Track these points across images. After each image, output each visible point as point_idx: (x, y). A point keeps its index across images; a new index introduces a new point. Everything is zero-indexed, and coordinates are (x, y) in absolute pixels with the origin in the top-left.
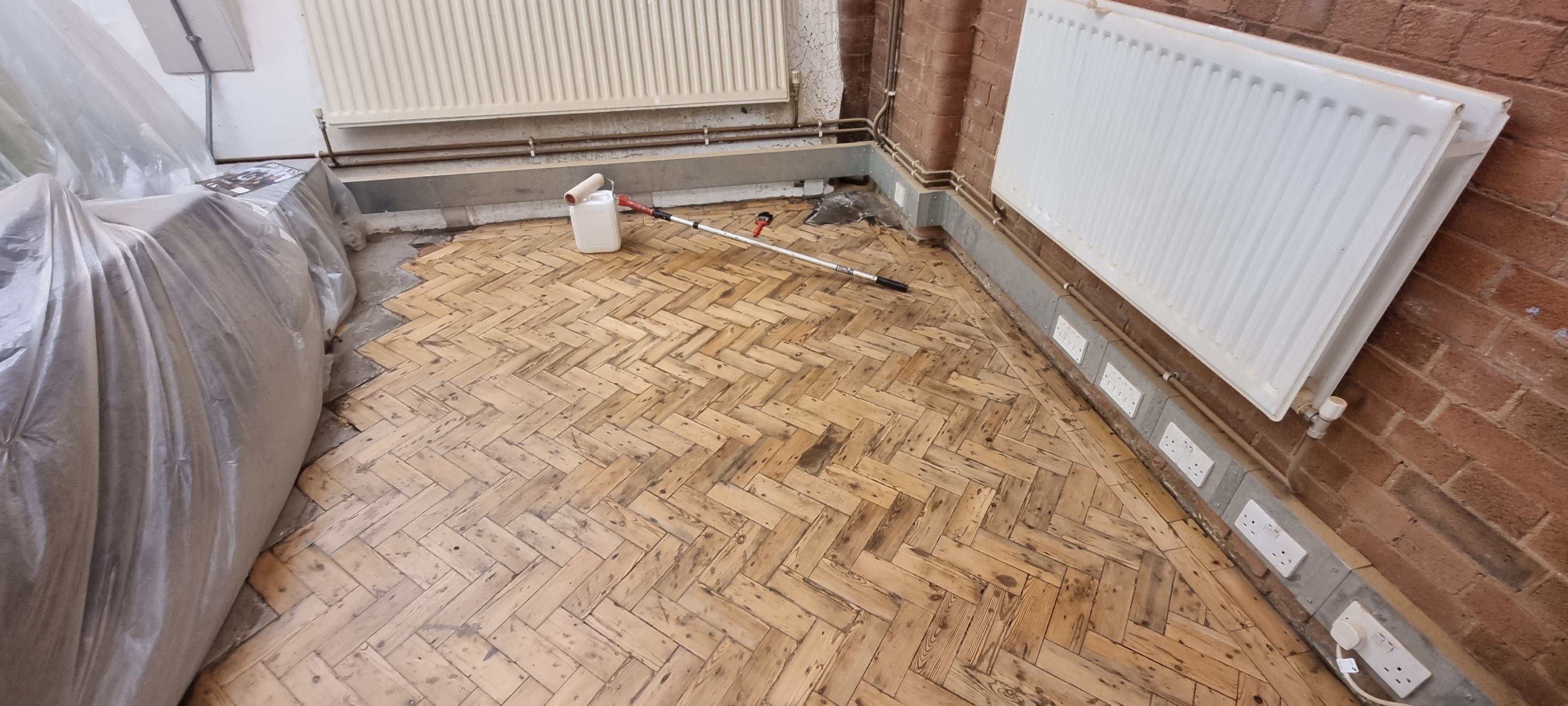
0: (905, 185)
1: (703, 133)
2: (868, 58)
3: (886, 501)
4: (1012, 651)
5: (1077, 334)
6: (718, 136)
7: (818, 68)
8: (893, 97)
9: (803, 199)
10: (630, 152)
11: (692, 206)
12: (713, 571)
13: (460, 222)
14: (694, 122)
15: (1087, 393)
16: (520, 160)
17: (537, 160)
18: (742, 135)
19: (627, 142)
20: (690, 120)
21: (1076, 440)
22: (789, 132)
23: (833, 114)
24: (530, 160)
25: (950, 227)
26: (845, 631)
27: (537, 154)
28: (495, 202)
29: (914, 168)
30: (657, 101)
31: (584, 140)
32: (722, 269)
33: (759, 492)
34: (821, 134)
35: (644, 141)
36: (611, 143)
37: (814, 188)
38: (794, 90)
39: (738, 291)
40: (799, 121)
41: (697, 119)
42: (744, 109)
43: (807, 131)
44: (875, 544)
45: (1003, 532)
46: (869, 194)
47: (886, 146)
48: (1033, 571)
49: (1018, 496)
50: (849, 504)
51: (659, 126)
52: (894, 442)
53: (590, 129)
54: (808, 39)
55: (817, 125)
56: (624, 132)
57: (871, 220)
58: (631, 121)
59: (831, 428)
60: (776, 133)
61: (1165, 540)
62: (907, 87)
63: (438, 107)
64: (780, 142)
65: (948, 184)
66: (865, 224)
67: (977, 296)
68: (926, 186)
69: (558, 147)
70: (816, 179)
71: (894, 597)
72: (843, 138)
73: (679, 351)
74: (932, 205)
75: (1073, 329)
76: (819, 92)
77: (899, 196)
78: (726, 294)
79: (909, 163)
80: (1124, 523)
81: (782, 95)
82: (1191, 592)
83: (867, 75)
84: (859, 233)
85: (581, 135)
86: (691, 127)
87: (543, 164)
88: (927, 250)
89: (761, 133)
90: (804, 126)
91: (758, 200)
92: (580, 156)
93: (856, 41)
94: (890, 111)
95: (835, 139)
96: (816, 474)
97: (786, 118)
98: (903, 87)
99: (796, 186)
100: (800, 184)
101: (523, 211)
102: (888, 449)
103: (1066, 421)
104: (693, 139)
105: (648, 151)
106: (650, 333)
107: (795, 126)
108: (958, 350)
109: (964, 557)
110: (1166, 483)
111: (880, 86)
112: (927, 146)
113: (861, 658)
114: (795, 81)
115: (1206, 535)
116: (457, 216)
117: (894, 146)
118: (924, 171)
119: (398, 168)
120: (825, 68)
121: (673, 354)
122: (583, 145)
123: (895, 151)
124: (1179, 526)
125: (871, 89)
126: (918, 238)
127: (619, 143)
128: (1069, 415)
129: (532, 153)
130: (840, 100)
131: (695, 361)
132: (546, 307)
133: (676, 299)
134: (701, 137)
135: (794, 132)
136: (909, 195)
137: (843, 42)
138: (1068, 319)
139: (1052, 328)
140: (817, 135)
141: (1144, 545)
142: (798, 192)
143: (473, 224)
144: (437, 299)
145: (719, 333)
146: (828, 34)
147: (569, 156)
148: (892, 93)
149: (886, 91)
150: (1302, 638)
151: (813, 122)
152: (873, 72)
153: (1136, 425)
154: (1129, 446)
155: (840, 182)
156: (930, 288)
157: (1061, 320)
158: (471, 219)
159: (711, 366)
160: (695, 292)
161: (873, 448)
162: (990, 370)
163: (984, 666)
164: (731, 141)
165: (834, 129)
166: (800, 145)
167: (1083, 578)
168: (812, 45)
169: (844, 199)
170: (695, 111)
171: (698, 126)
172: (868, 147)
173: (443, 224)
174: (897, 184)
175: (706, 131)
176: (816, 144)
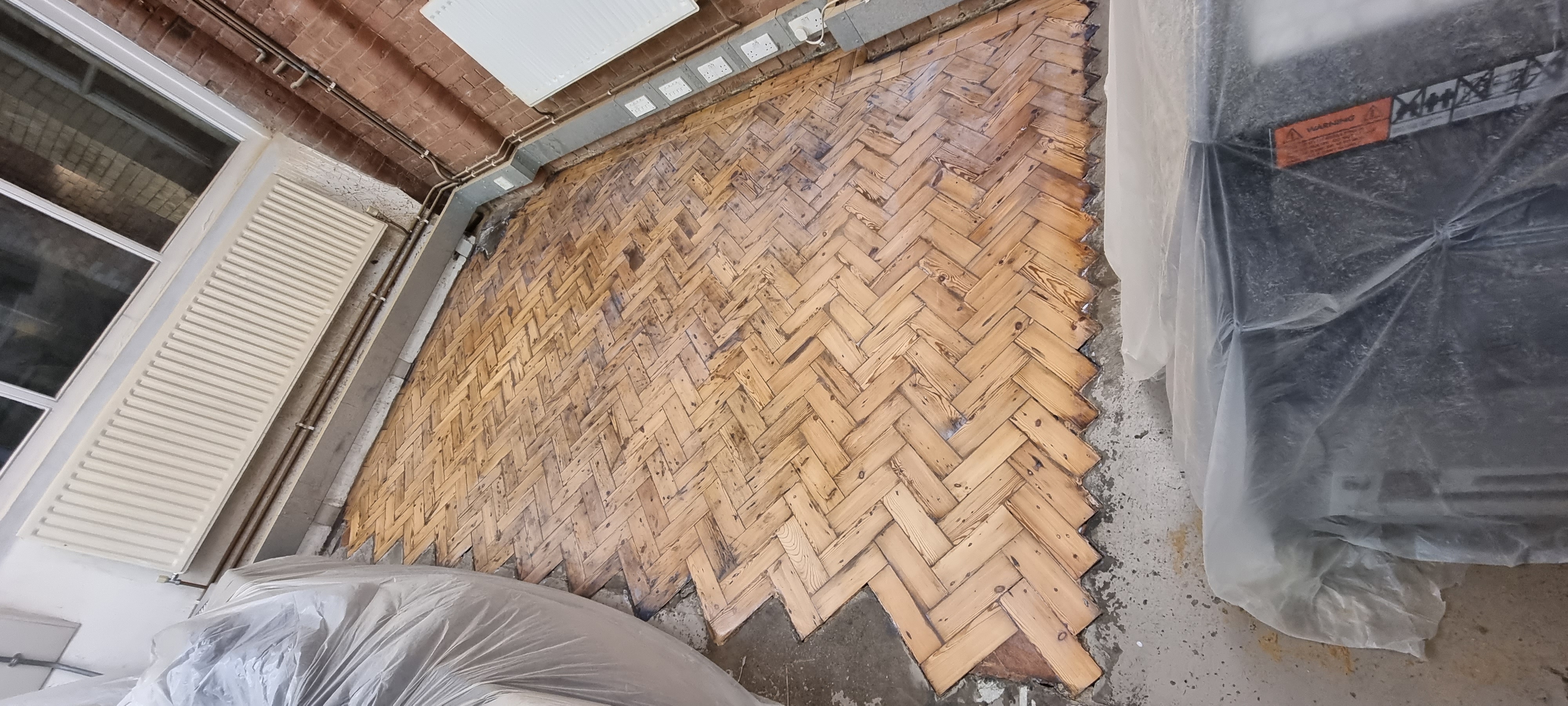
0: (498, 175)
1: (374, 299)
2: (388, 160)
3: (675, 225)
4: (760, 178)
5: (638, 99)
6: (385, 288)
7: (374, 198)
8: (430, 154)
9: (469, 259)
10: (356, 358)
11: (428, 336)
12: (662, 315)
13: (334, 514)
14: (361, 301)
15: (676, 116)
16: (310, 442)
17: (318, 429)
18: (393, 274)
19: (346, 356)
20: (357, 303)
21: (695, 129)
22: (411, 242)
23: (416, 207)
24: (314, 434)
25: (544, 160)
26: (718, 250)
27: (315, 424)
28: (333, 478)
29: (490, 161)
30: (329, 312)
31: (325, 385)
32: (489, 316)
33: (637, 291)
34: (427, 222)
35: (353, 344)
36: (340, 368)
37: (466, 247)
38: (381, 218)
39: (513, 303)
40: (407, 229)
41: (360, 297)
42: (373, 261)
43: (417, 230)
44: (690, 234)
45: (715, 172)
46: (492, 215)
47: (463, 179)
48: (737, 162)
49: (705, 161)
50: (667, 244)
51: (348, 326)
52: (649, 219)
53: (318, 378)
54: (346, 191)
55: (418, 221)
56: (336, 354)
57: (513, 216)
58: (331, 344)
59: (625, 252)
60: (406, 251)
61: (754, 102)
62: (429, 138)
63: (225, 475)
64: (415, 251)
65: (514, 147)
66: (512, 221)
67: (597, 161)
68: (507, 159)
69: (317, 409)
70: (458, 242)
71: (715, 227)
72: (438, 210)
73: (532, 340)
74: (522, 162)
75: (635, 101)
76: (393, 206)
77: (505, 184)
78: (510, 314)
79: (486, 163)
80: (739, 117)
81: (381, 227)
82: (776, 98)
83: (400, 169)
84: (517, 225)
85: (318, 386)
86: (364, 305)
87: (323, 426)
88: (553, 185)
89: (400, 261)
90: (413, 229)
91: (451, 289)
92: (335, 396)
93: (370, 161)
94: (440, 162)
95: (436, 216)
96: (644, 260)
97: (400, 238)
98: (427, 141)
99: (456, 258)
100: (457, 255)
101: (355, 462)
102: (651, 222)
103: (685, 131)
104: (373, 308)
105: (364, 344)
106: (509, 361)
107: (409, 235)
108: (621, 178)
109: (716, 192)
110: (733, 92)
111: (413, 162)
112: (480, 144)
113: (731, 245)
114: (375, 213)
115: (760, 84)
116: (326, 515)
117: (466, 171)
118: (496, 155)
119: (254, 542)
120: (376, 193)
121: (532, 344)
122: (328, 389)
123: (470, 172)
124: (752, 94)
125: (412, 171)
126: (541, 188)
127: (343, 362)
128: (683, 129)
129: (311, 428)
130: (408, 196)
131: (543, 330)
132: (450, 436)
133: (495, 345)
134: (376, 302)
135: (413, 237)
136: (507, 175)
137: (365, 170)
138: (628, 102)
139: (632, 116)
140: (426, 225)
141: (752, 111)
142: (462, 261)
143: (341, 505)
144: (395, 520)
145: (534, 317)
146: (351, 176)
147: (330, 404)
148: (427, 153)
149: (422, 156)
150: (810, 61)
151: (414, 222)
152: (401, 163)
153: (697, 91)
154: (710, 104)
155: (471, 230)
156: (577, 187)
157: (627, 106)
158: (337, 505)
159: (553, 320)
160: (496, 334)
161: (645, 230)
162: (640, 163)
163: (759, 191)
164: (393, 284)
165: (428, 212)
166: (425, 240)
167: (750, 141)
168: (352, 191)
169: (484, 233)
170: (353, 294)
171: (366, 300)
172: (456, 194)
173: (327, 530)
174: (495, 181)
175: (374, 295)
176: (431, 229)
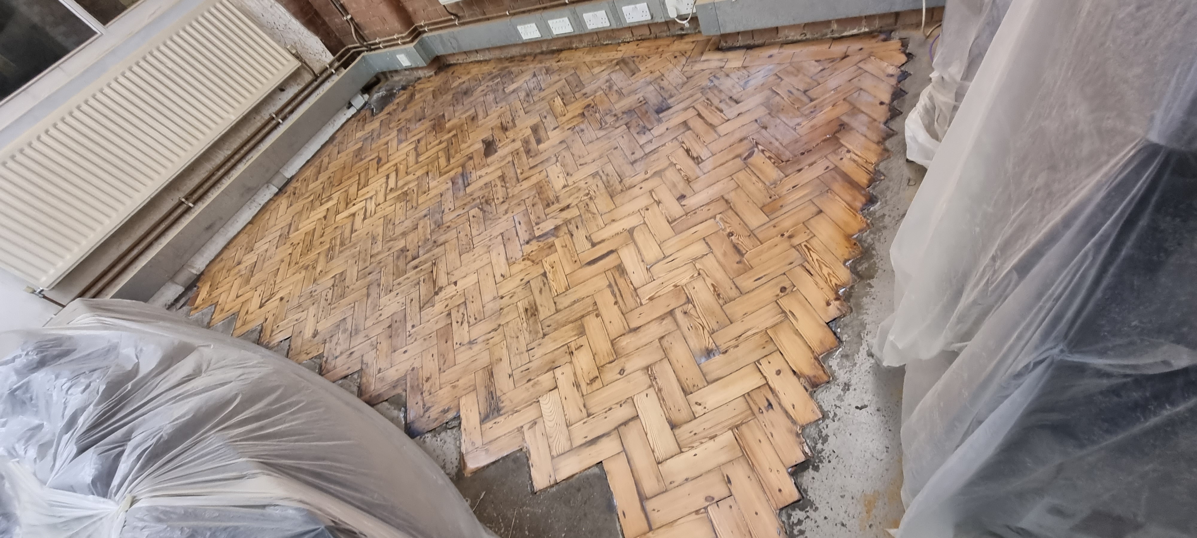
0: (401, 52)
1: (273, 119)
2: (317, 13)
3: (529, 131)
4: (607, 114)
5: (529, 25)
6: (284, 112)
7: (296, 39)
8: (352, 19)
9: (359, 111)
10: (244, 161)
11: (308, 162)
12: (498, 199)
13: (190, 278)
14: (262, 117)
15: (555, 48)
16: (187, 216)
17: (196, 207)
18: (294, 104)
19: (237, 157)
20: (258, 118)
21: (567, 62)
22: (316, 83)
23: (328, 57)
24: (193, 210)
25: (440, 51)
26: (557, 161)
27: (195, 203)
28: (198, 250)
29: (398, 39)
30: (233, 117)
31: (213, 174)
32: (361, 160)
33: (483, 175)
34: (334, 72)
35: (246, 149)
36: (229, 164)
37: (359, 101)
38: (297, 57)
39: (383, 155)
40: (316, 72)
41: (262, 114)
42: (281, 88)
43: (324, 75)
44: (539, 141)
45: (573, 100)
46: (388, 83)
47: (373, 47)
48: (592, 97)
49: (567, 89)
50: (518, 144)
51: (246, 133)
52: (510, 121)
53: (209, 166)
54: (275, 27)
55: (327, 69)
56: (229, 152)
57: (404, 88)
58: (227, 143)
59: (483, 141)
60: (310, 89)
61: (619, 55)
62: (354, 5)
63: (107, 221)
64: (318, 92)
65: (420, 33)
66: (402, 92)
67: (482, 65)
68: (412, 41)
69: (200, 191)
70: (355, 95)
71: (561, 142)
72: (345, 65)
73: (389, 188)
74: (423, 48)
75: (526, 26)
76: (310, 51)
77: (404, 61)
78: (378, 163)
79: (394, 40)
80: (604, 63)
81: (295, 64)
82: (638, 57)
83: (324, 23)
84: (405, 96)
85: (207, 174)
86: (263, 121)
87: (201, 207)
88: (442, 74)
89: (303, 95)
90: (322, 73)
91: (338, 130)
92: (219, 185)
93: (302, 9)
94: (358, 28)
95: (343, 69)
96: (496, 151)
97: (308, 77)
98: (352, 7)
99: (349, 108)
100: (350, 105)
101: (219, 242)
102: (511, 124)
103: (559, 61)
104: (271, 125)
105: (254, 152)
106: (366, 199)
107: (316, 77)
108: (498, 83)
109: (569, 116)
110: (605, 43)
111: (337, 21)
112: (394, 22)
113: (569, 160)
114: (294, 52)
115: (628, 42)
116: (184, 277)
117: (377, 41)
118: (404, 35)
119: (116, 282)
120: (300, 36)
121: (388, 191)
122: (214, 178)
123: (380, 43)
124: (619, 48)
125: (334, 29)
126: (432, 73)
127: (233, 161)
128: (557, 60)
129: (191, 205)
130: (324, 47)
131: (400, 183)
132: (301, 244)
133: (359, 184)
134: (274, 122)
135: (319, 80)
136: (408, 55)
137: (296, 15)
138: (520, 24)
139: (520, 37)
140: (332, 74)
141: (615, 61)
142: (352, 111)
143: (198, 273)
144: (237, 297)
145: (397, 171)
146: (283, 16)
147: (212, 190)
148: (349, 17)
149: (345, 18)
150: (673, 36)
151: (323, 69)
152: (327, 19)
153: (577, 33)
154: (584, 47)
155: (367, 89)
156: (460, 81)
157: (519, 28)
158: (194, 271)
159: (410, 177)
160: (362, 175)
161: (504, 129)
162: (516, 76)
163: (603, 124)
164: (292, 112)
165: (336, 64)
166: (328, 85)
167: (608, 84)
168: (280, 28)
169: (378, 94)
170: (257, 110)
171: (267, 117)
172: (363, 57)
173: (180, 289)
174: (398, 56)
175: (274, 116)
176: (335, 78)
